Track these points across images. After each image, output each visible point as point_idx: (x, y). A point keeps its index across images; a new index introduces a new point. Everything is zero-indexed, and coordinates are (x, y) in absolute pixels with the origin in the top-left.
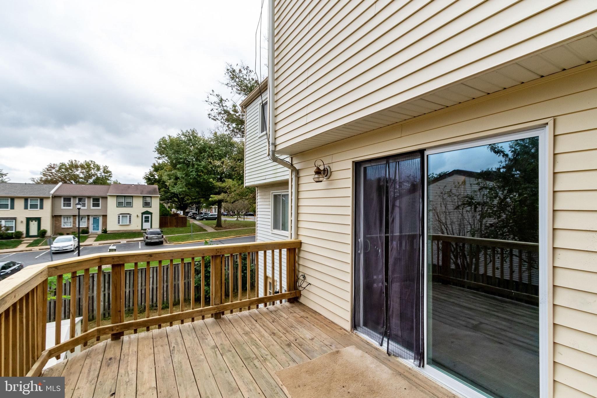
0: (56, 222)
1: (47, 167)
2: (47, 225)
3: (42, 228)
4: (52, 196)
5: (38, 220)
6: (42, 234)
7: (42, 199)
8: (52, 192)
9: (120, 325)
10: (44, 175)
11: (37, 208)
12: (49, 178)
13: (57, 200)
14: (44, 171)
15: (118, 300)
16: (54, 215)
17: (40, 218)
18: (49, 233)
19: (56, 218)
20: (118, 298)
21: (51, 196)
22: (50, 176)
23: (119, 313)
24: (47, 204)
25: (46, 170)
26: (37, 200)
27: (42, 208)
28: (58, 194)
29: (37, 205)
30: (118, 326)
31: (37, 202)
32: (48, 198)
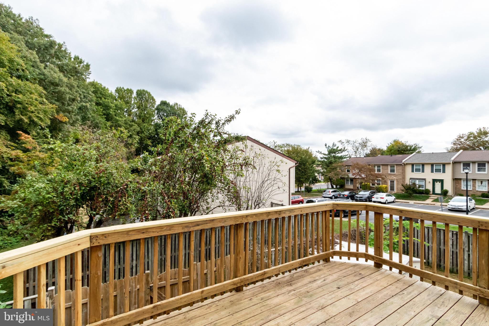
0: (457, 184)
1: (457, 138)
2: (448, 186)
3: (445, 188)
4: (453, 162)
5: (442, 181)
6: (445, 193)
7: (444, 165)
8: (453, 159)
9: (378, 258)
10: (454, 144)
11: (441, 172)
12: (459, 146)
13: (457, 165)
14: (454, 141)
15: (378, 239)
16: (454, 178)
17: (443, 180)
18: (450, 193)
19: (456, 180)
20: (378, 238)
21: (451, 162)
22: (460, 145)
23: (378, 249)
24: (449, 169)
25: (456, 140)
26: (441, 165)
27: (444, 172)
28: (458, 160)
29: (441, 169)
30: (377, 258)
31: (441, 167)
32: (450, 164)
